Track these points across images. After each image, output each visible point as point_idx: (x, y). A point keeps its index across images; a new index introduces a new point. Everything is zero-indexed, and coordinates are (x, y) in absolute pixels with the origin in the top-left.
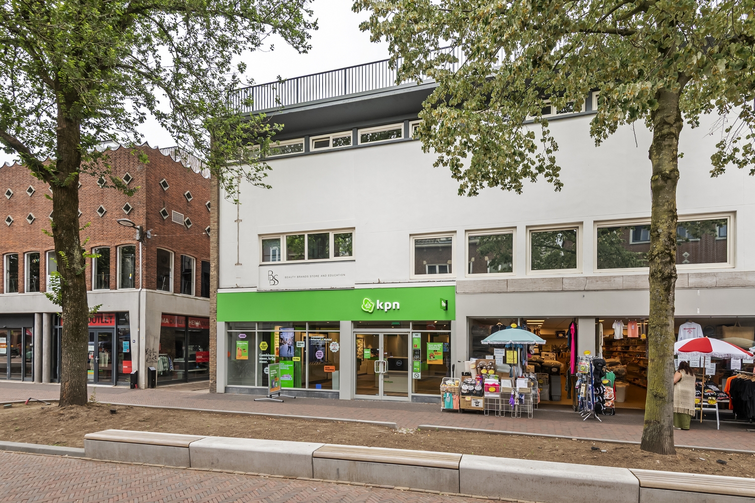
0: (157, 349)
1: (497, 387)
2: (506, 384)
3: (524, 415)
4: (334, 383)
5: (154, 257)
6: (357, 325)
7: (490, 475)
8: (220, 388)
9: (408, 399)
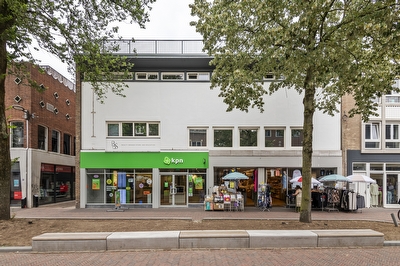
0: (39, 184)
1: (229, 198)
2: (233, 197)
3: (240, 210)
4: (149, 200)
5: (36, 130)
6: (161, 170)
7: (262, 238)
8: (83, 205)
9: (187, 206)
